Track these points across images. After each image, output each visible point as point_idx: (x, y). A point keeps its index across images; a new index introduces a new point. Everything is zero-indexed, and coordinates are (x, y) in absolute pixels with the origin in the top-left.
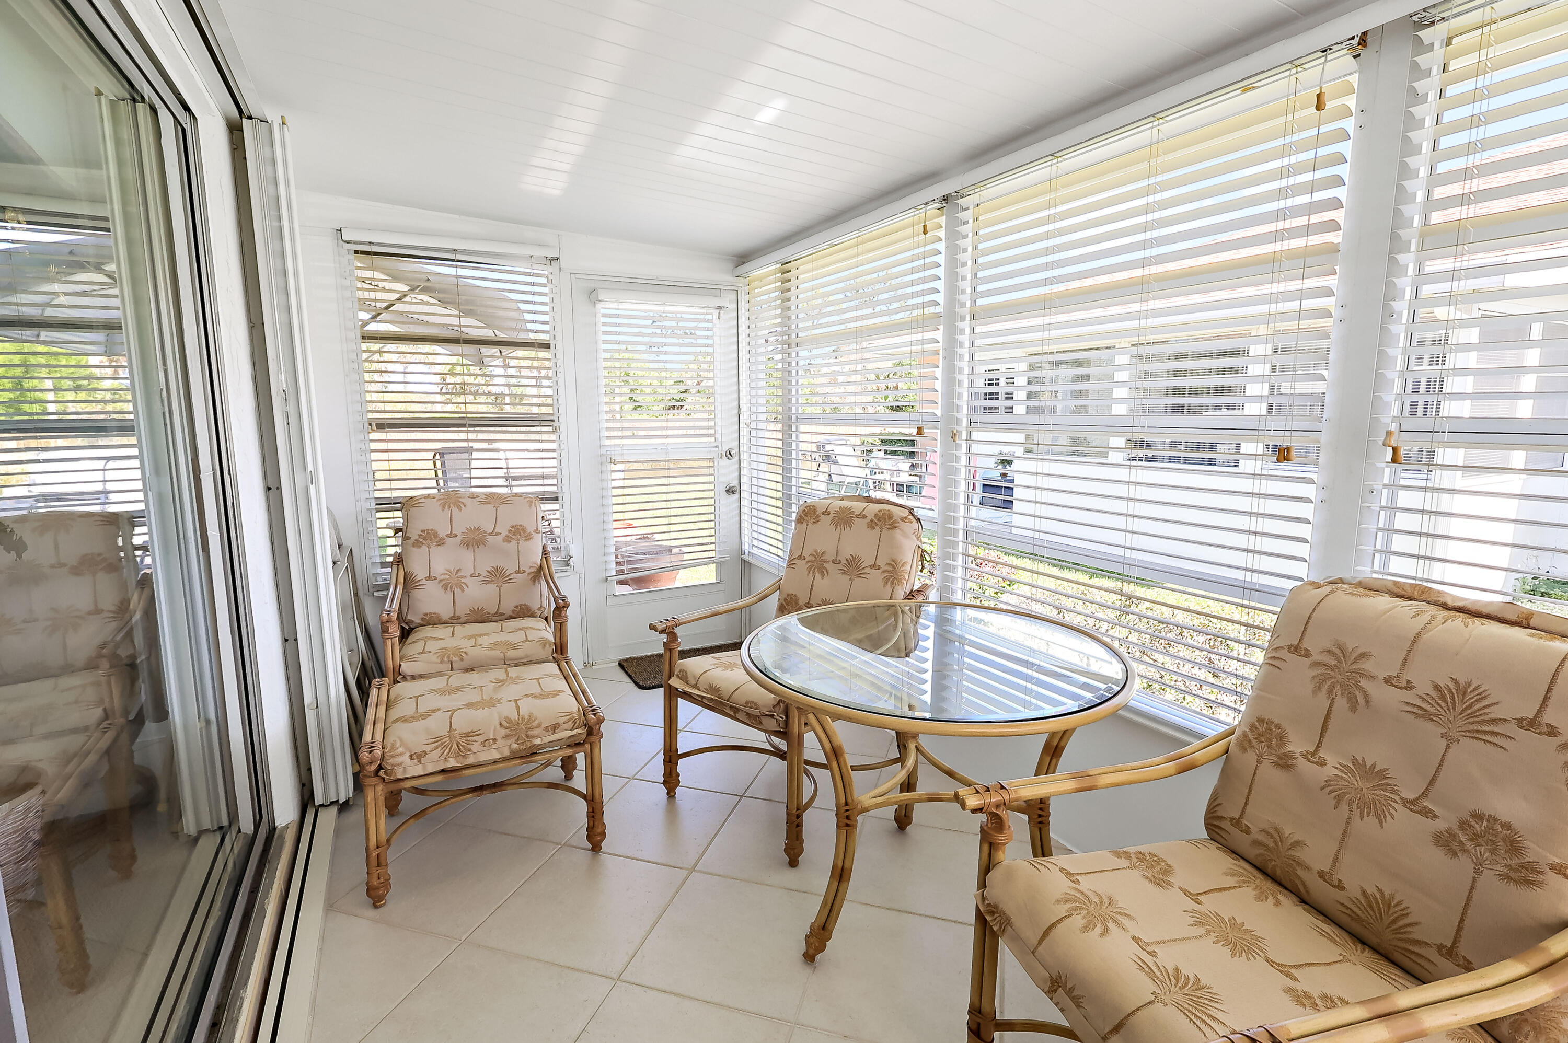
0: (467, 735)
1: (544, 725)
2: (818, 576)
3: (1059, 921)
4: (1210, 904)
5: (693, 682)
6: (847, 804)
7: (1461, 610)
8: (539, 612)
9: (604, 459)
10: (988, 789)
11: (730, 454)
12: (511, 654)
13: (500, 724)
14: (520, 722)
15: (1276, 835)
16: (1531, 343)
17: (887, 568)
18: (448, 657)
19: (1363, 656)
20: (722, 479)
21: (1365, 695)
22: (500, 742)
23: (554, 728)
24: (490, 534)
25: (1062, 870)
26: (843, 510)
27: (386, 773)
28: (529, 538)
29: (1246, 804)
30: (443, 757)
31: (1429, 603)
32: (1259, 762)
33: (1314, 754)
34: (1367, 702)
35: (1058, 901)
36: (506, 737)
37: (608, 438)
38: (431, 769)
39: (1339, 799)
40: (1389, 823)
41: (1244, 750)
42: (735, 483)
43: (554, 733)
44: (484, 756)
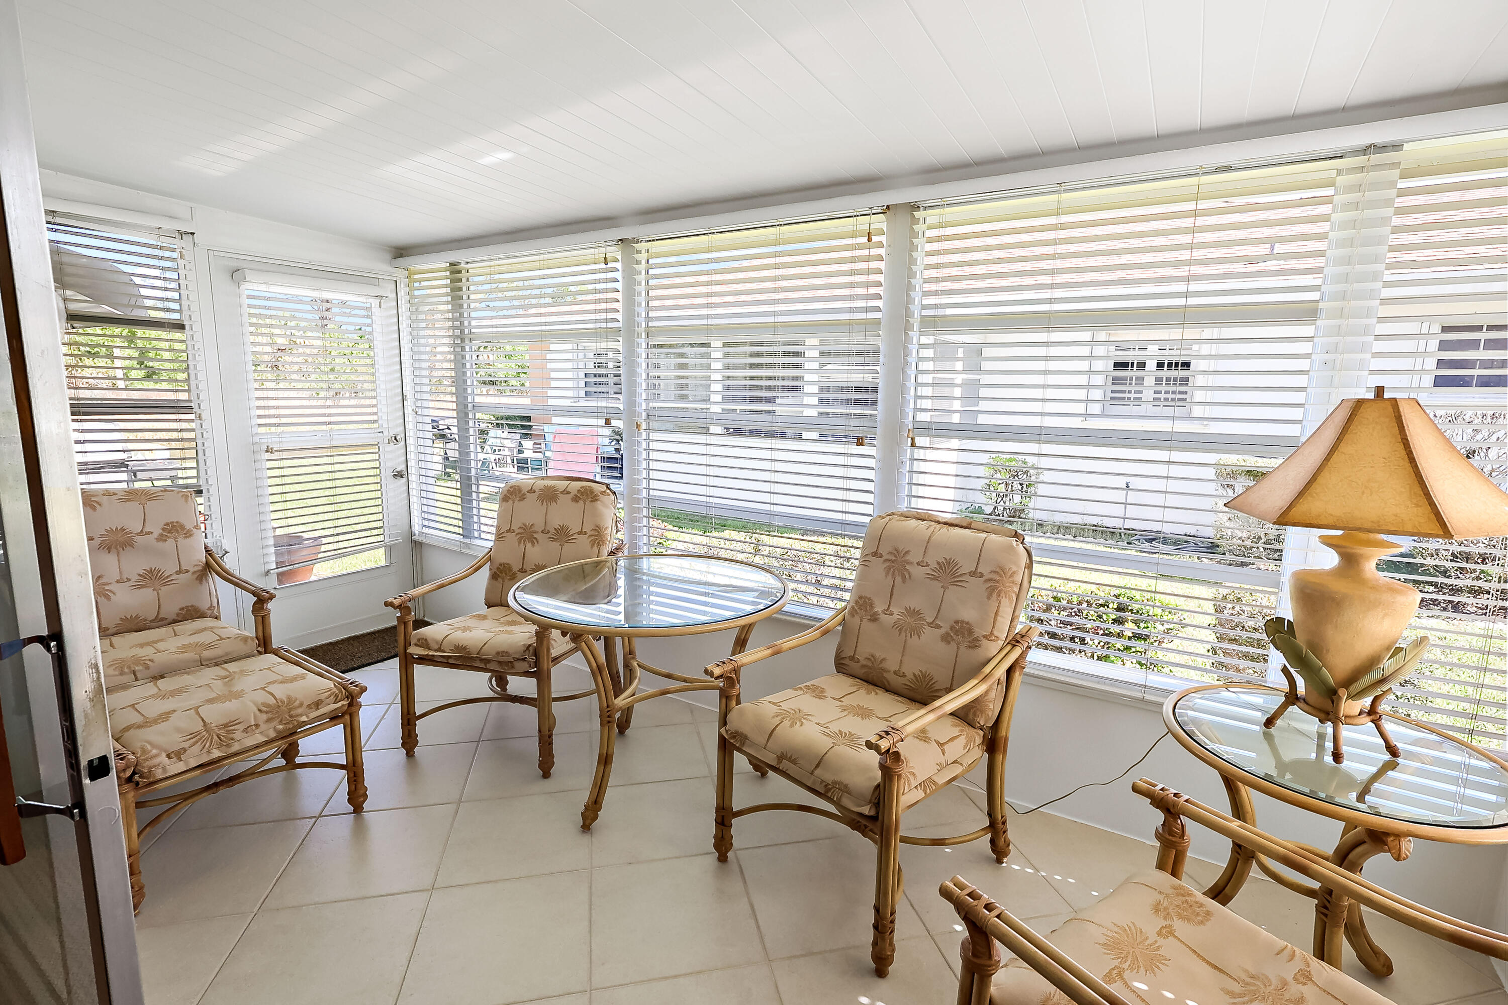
0: (226, 726)
1: (306, 704)
2: (529, 545)
3: (776, 727)
4: (846, 701)
5: (436, 647)
6: (608, 706)
7: (945, 523)
8: (209, 612)
9: (256, 448)
10: (724, 663)
11: (395, 439)
12: (207, 654)
13: (259, 710)
14: (280, 704)
15: (872, 659)
16: (958, 359)
17: (593, 533)
18: (129, 667)
19: (907, 552)
20: (389, 464)
21: (909, 573)
22: (263, 726)
23: (317, 704)
24: (138, 534)
25: (770, 702)
26: (547, 488)
27: (141, 777)
28: (188, 534)
29: (856, 646)
30: (205, 750)
31: (932, 521)
32: (861, 621)
33: (887, 610)
34: (910, 577)
35: (773, 717)
36: (269, 720)
37: (260, 425)
38: (193, 763)
39: (900, 630)
40: (923, 636)
41: (853, 616)
42: (402, 467)
43: (318, 709)
44: (250, 742)
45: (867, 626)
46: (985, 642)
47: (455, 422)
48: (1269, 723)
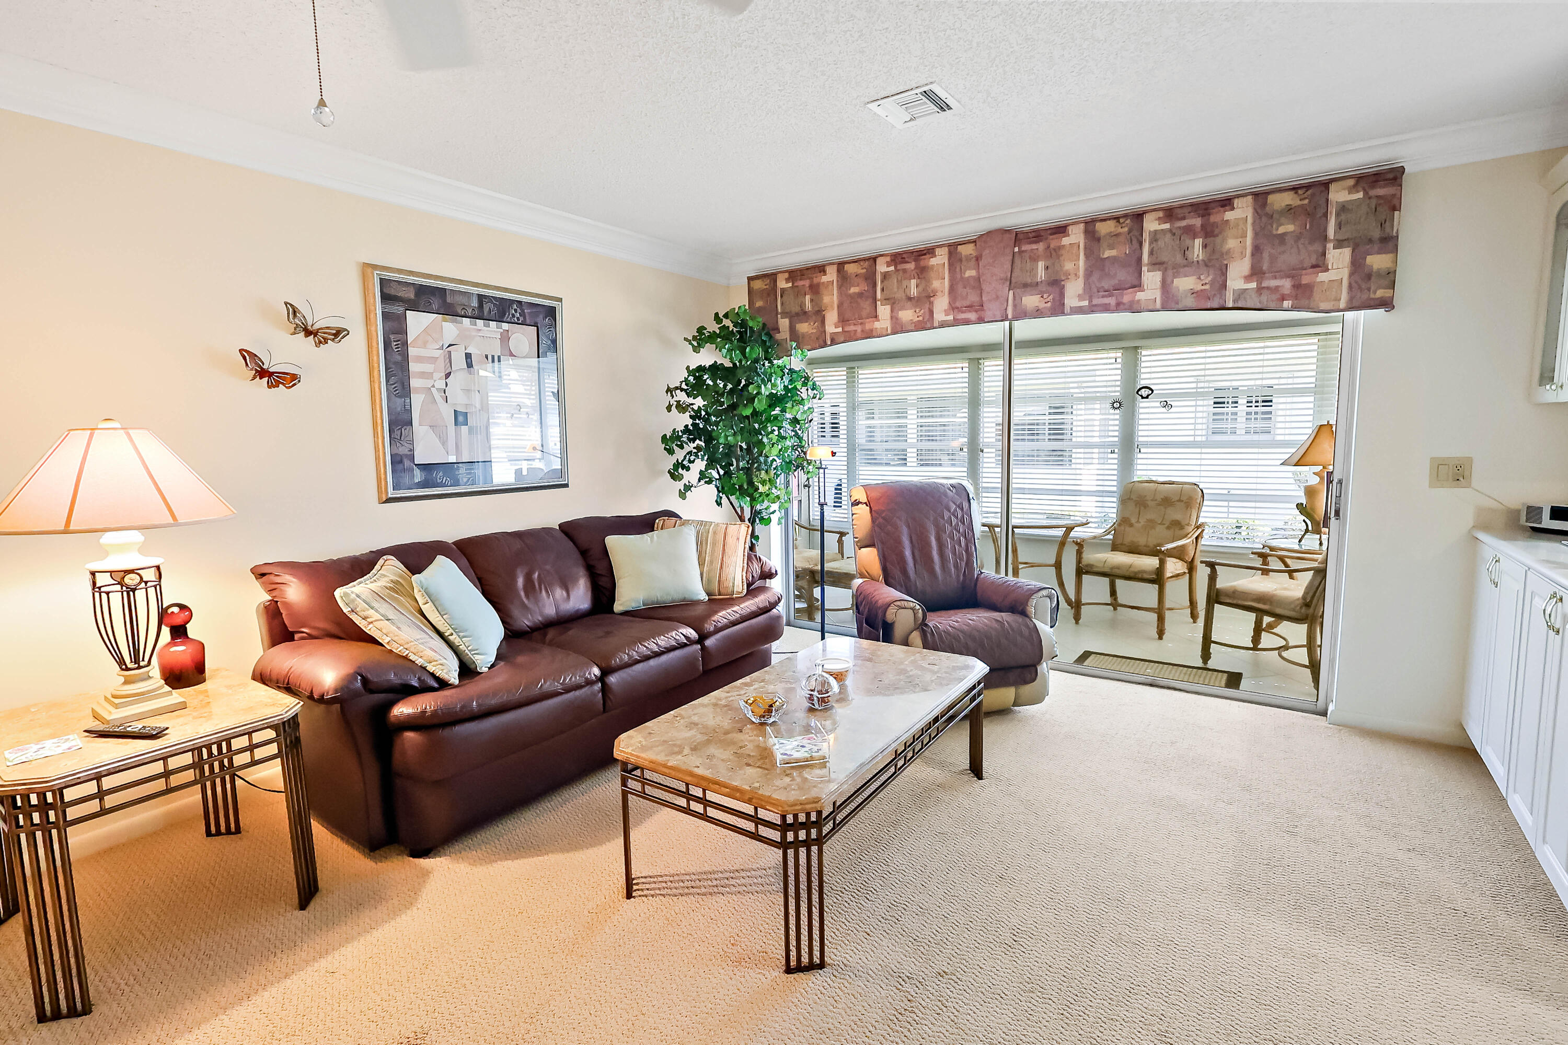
19: (1145, 497)
21: (1147, 504)
33: (1137, 521)
40: (1156, 529)
45: (1128, 529)
46: (1186, 527)
47: (845, 476)
48: (1300, 541)
